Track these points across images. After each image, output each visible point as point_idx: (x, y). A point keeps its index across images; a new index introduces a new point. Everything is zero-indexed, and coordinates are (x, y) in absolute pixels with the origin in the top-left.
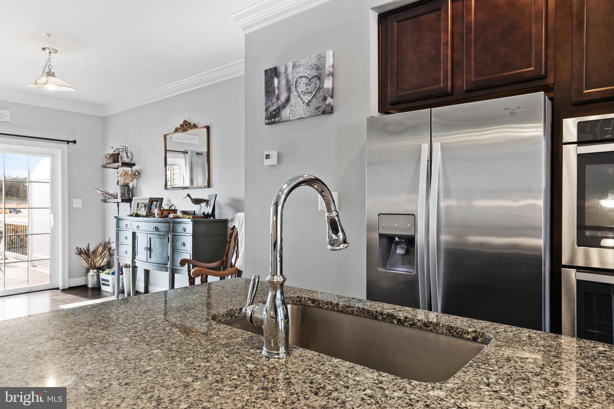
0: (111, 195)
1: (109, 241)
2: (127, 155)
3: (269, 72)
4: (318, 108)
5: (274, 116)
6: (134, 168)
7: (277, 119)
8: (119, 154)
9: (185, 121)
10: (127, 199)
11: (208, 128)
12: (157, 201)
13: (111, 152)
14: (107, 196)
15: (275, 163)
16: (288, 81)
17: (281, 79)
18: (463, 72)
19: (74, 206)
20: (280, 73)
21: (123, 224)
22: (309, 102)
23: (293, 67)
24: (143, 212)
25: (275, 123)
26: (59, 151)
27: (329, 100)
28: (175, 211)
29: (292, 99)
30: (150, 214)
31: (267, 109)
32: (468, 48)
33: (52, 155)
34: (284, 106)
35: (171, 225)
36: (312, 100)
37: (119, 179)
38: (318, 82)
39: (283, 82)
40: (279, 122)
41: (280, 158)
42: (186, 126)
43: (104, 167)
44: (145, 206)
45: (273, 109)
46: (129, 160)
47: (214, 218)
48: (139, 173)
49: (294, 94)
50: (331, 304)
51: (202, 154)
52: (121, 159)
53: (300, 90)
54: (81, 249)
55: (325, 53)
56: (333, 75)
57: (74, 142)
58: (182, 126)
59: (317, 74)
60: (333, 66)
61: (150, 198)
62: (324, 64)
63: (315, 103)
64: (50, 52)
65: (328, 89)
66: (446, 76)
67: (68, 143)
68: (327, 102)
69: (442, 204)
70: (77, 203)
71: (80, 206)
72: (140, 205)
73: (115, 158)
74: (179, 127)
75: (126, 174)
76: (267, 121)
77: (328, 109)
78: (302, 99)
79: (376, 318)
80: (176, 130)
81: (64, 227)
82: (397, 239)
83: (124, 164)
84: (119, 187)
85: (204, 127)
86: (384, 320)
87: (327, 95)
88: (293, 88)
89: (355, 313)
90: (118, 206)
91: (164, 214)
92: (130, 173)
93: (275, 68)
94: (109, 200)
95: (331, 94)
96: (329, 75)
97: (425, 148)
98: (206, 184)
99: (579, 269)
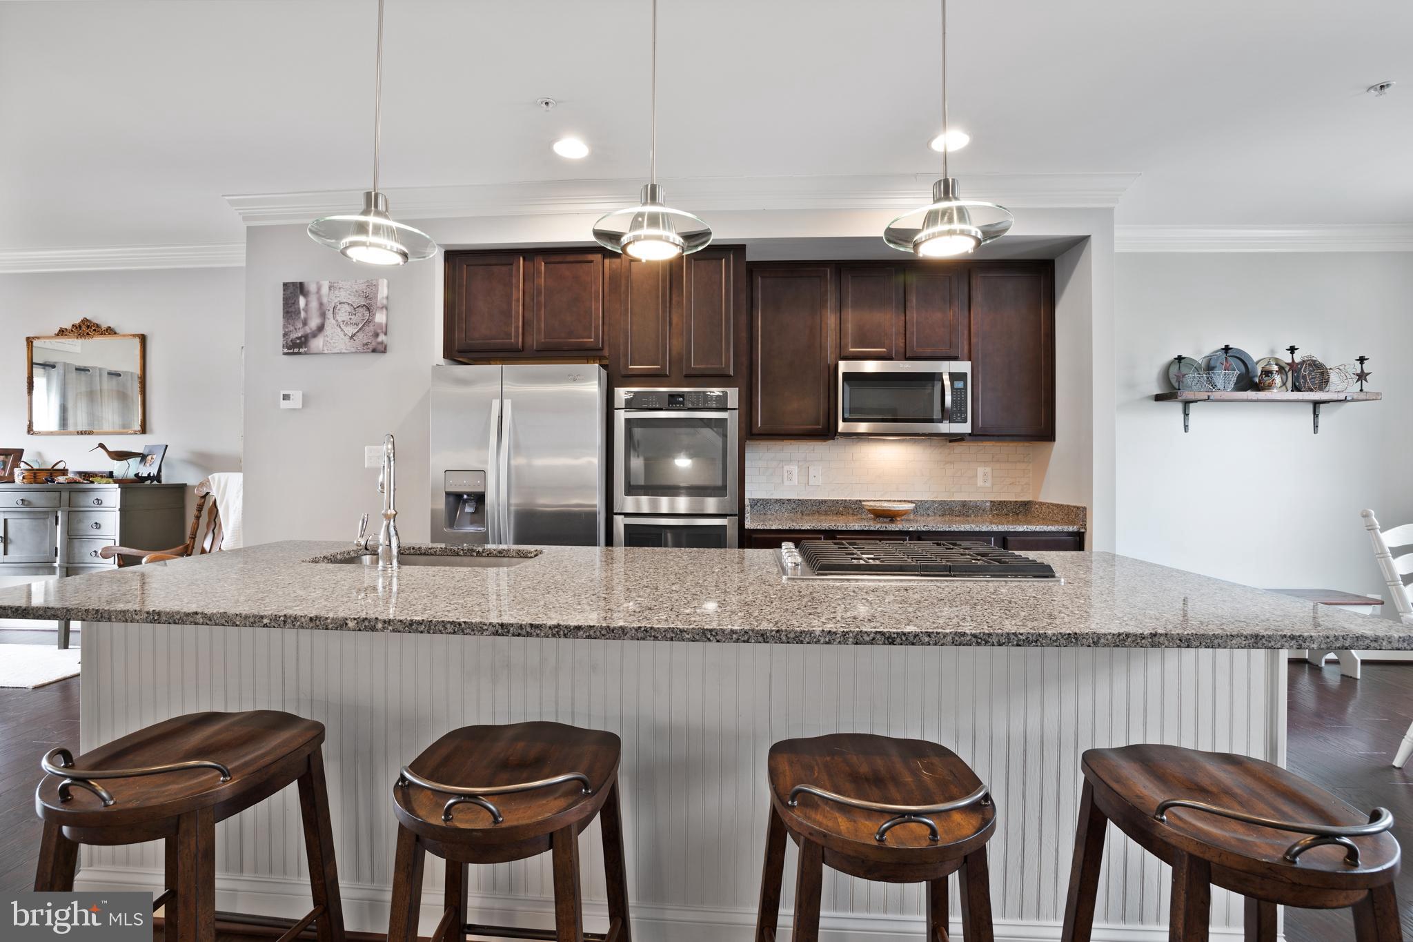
3: (291, 289)
4: (367, 344)
5: (300, 346)
7: (302, 350)
9: (86, 320)
11: (143, 338)
12: (7, 455)
15: (299, 406)
16: (321, 304)
17: (310, 299)
18: (533, 331)
20: (308, 292)
22: (354, 335)
23: (330, 288)
25: (298, 353)
27: (382, 338)
28: (66, 472)
29: (328, 328)
31: (285, 335)
32: (539, 310)
34: (314, 335)
35: (65, 494)
36: (358, 334)
38: (367, 314)
39: (314, 304)
40: (305, 353)
41: (306, 400)
42: (88, 329)
45: (297, 336)
47: (159, 481)
49: (330, 323)
50: (413, 548)
51: (89, 370)
53: (340, 318)
55: (377, 280)
56: (387, 309)
58: (77, 327)
59: (365, 304)
60: (387, 298)
62: (376, 294)
63: (362, 338)
65: (381, 323)
66: (517, 332)
68: (379, 339)
69: (513, 462)
74: (69, 327)
76: (286, 350)
77: (381, 348)
78: (342, 330)
79: (458, 555)
80: (61, 332)
82: (465, 497)
85: (133, 336)
86: (465, 555)
87: (379, 331)
88: (329, 315)
89: (438, 553)
91: (41, 477)
93: (302, 284)
95: (384, 330)
96: (382, 308)
97: (496, 404)
98: (137, 427)
99: (627, 515)
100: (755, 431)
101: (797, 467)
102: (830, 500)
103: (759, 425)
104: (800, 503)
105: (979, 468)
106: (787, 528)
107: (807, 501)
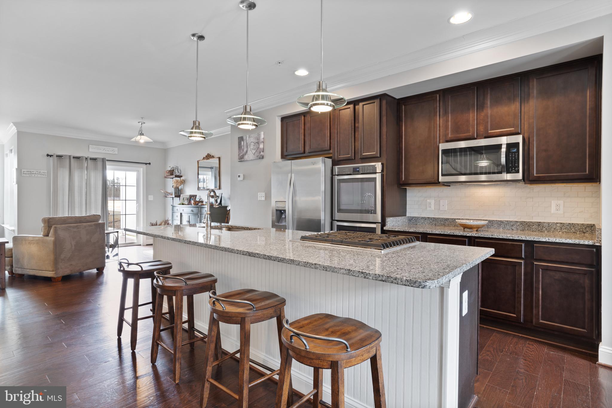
0: (169, 193)
1: (168, 220)
2: (178, 171)
3: (240, 138)
4: (258, 156)
5: (242, 158)
6: (182, 178)
7: (243, 160)
8: (174, 170)
9: (208, 154)
10: (178, 196)
11: (219, 158)
12: (193, 197)
13: (169, 169)
14: (167, 193)
15: (242, 179)
16: (247, 143)
18: (307, 145)
19: (149, 200)
20: (244, 139)
21: (175, 209)
22: (255, 153)
23: (249, 137)
24: (186, 202)
25: (241, 161)
26: (142, 169)
28: (202, 202)
29: (248, 151)
30: (189, 203)
31: (239, 155)
32: (308, 136)
33: (138, 171)
34: (245, 154)
35: (200, 208)
37: (174, 184)
38: (258, 145)
39: (245, 143)
41: (244, 177)
42: (209, 157)
43: (166, 177)
44: (187, 199)
45: (241, 155)
46: (179, 174)
47: (221, 205)
48: (184, 181)
49: (249, 149)
52: (175, 173)
53: (251, 148)
54: (152, 223)
55: (260, 133)
56: (263, 142)
57: (150, 164)
58: (206, 156)
59: (257, 142)
60: (264, 138)
61: (190, 195)
62: (260, 138)
63: (257, 154)
64: (142, 124)
65: (261, 148)
66: (302, 146)
67: (146, 164)
68: (261, 154)
70: (151, 198)
71: (152, 199)
72: (184, 199)
73: (171, 172)
74: (205, 157)
75: (177, 181)
76: (239, 160)
77: (262, 157)
78: (252, 152)
80: (204, 158)
81: (143, 211)
82: (282, 211)
83: (176, 176)
84: (173, 189)
85: (217, 158)
88: (249, 147)
90: (173, 200)
91: (196, 203)
92: (179, 181)
93: (242, 137)
94: (168, 196)
95: (262, 150)
96: (261, 143)
97: (290, 175)
98: (218, 188)
99: (338, 221)
100: (401, 183)
101: (433, 200)
102: (451, 219)
103: (403, 180)
104: (435, 219)
105: (552, 201)
106: (403, 230)
107: (438, 218)
